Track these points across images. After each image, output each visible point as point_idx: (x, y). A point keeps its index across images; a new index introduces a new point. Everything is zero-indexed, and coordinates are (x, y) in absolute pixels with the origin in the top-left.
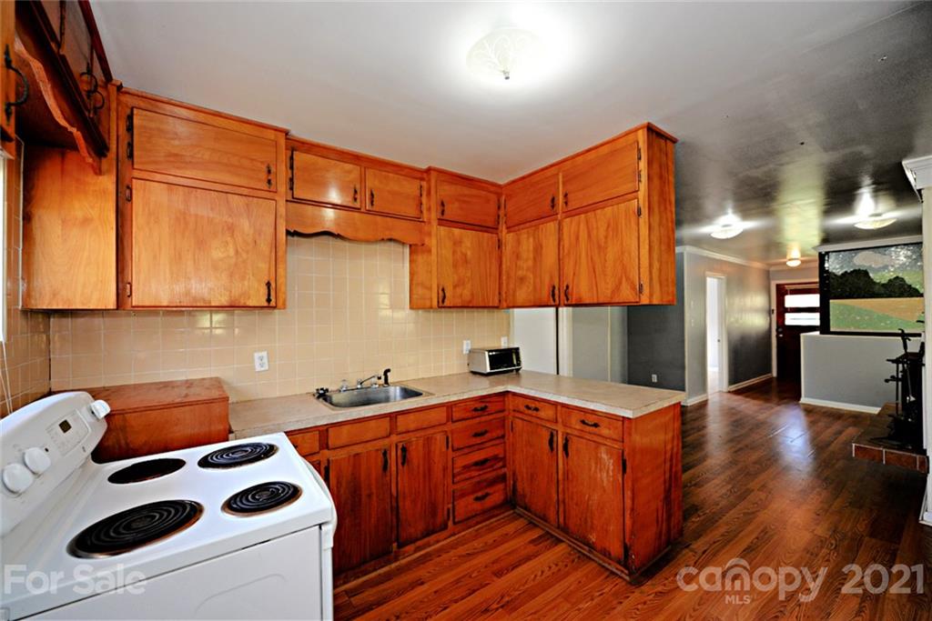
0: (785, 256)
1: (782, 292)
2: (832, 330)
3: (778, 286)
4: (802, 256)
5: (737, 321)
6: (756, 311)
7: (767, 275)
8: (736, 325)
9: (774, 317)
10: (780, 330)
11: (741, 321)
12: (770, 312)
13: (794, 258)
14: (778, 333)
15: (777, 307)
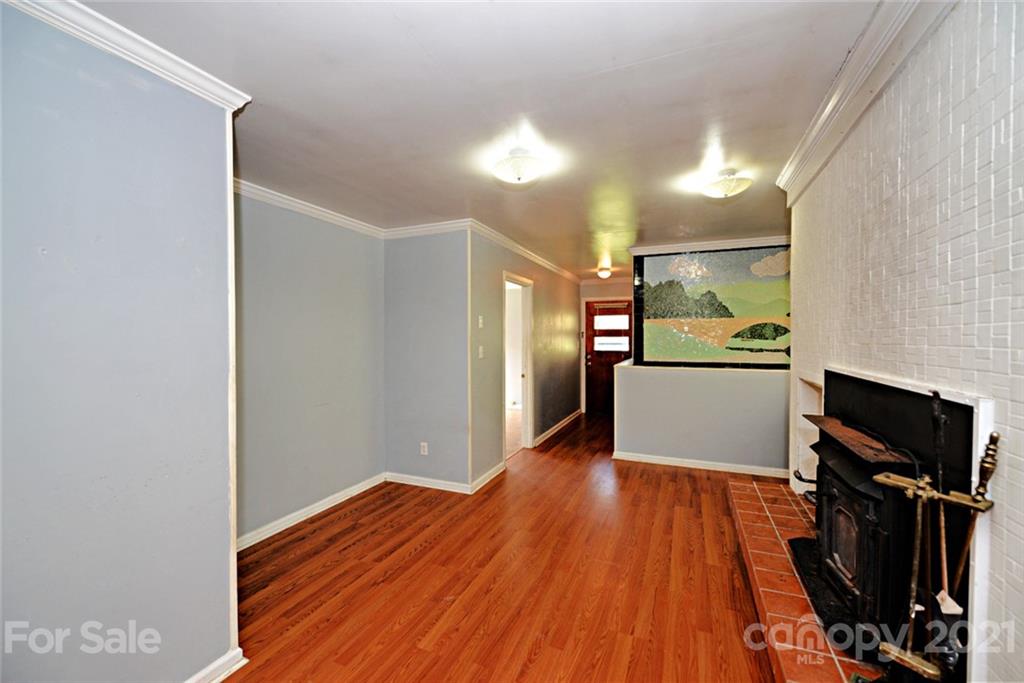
0: (595, 264)
1: (592, 311)
2: (646, 359)
3: (587, 303)
4: (613, 265)
5: (545, 348)
6: (566, 333)
7: (577, 292)
8: (545, 352)
9: (583, 340)
10: (589, 357)
11: (550, 348)
12: (579, 335)
13: (605, 267)
14: (587, 360)
15: (587, 329)
